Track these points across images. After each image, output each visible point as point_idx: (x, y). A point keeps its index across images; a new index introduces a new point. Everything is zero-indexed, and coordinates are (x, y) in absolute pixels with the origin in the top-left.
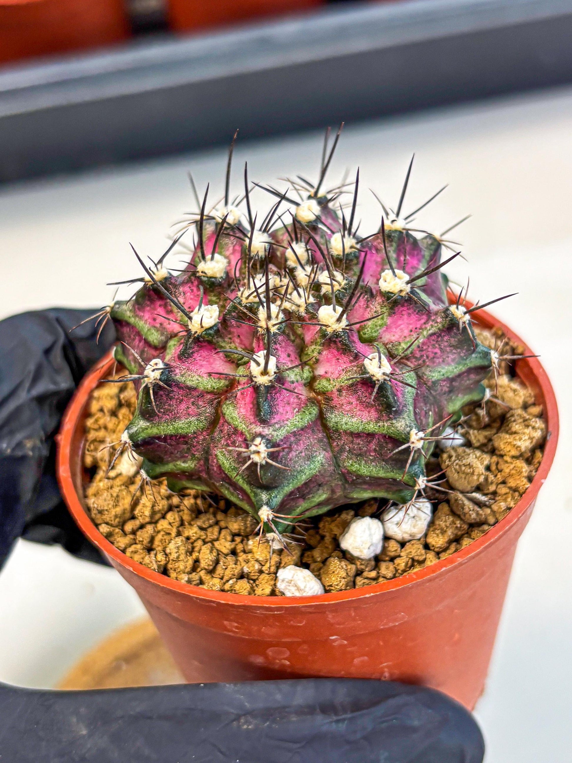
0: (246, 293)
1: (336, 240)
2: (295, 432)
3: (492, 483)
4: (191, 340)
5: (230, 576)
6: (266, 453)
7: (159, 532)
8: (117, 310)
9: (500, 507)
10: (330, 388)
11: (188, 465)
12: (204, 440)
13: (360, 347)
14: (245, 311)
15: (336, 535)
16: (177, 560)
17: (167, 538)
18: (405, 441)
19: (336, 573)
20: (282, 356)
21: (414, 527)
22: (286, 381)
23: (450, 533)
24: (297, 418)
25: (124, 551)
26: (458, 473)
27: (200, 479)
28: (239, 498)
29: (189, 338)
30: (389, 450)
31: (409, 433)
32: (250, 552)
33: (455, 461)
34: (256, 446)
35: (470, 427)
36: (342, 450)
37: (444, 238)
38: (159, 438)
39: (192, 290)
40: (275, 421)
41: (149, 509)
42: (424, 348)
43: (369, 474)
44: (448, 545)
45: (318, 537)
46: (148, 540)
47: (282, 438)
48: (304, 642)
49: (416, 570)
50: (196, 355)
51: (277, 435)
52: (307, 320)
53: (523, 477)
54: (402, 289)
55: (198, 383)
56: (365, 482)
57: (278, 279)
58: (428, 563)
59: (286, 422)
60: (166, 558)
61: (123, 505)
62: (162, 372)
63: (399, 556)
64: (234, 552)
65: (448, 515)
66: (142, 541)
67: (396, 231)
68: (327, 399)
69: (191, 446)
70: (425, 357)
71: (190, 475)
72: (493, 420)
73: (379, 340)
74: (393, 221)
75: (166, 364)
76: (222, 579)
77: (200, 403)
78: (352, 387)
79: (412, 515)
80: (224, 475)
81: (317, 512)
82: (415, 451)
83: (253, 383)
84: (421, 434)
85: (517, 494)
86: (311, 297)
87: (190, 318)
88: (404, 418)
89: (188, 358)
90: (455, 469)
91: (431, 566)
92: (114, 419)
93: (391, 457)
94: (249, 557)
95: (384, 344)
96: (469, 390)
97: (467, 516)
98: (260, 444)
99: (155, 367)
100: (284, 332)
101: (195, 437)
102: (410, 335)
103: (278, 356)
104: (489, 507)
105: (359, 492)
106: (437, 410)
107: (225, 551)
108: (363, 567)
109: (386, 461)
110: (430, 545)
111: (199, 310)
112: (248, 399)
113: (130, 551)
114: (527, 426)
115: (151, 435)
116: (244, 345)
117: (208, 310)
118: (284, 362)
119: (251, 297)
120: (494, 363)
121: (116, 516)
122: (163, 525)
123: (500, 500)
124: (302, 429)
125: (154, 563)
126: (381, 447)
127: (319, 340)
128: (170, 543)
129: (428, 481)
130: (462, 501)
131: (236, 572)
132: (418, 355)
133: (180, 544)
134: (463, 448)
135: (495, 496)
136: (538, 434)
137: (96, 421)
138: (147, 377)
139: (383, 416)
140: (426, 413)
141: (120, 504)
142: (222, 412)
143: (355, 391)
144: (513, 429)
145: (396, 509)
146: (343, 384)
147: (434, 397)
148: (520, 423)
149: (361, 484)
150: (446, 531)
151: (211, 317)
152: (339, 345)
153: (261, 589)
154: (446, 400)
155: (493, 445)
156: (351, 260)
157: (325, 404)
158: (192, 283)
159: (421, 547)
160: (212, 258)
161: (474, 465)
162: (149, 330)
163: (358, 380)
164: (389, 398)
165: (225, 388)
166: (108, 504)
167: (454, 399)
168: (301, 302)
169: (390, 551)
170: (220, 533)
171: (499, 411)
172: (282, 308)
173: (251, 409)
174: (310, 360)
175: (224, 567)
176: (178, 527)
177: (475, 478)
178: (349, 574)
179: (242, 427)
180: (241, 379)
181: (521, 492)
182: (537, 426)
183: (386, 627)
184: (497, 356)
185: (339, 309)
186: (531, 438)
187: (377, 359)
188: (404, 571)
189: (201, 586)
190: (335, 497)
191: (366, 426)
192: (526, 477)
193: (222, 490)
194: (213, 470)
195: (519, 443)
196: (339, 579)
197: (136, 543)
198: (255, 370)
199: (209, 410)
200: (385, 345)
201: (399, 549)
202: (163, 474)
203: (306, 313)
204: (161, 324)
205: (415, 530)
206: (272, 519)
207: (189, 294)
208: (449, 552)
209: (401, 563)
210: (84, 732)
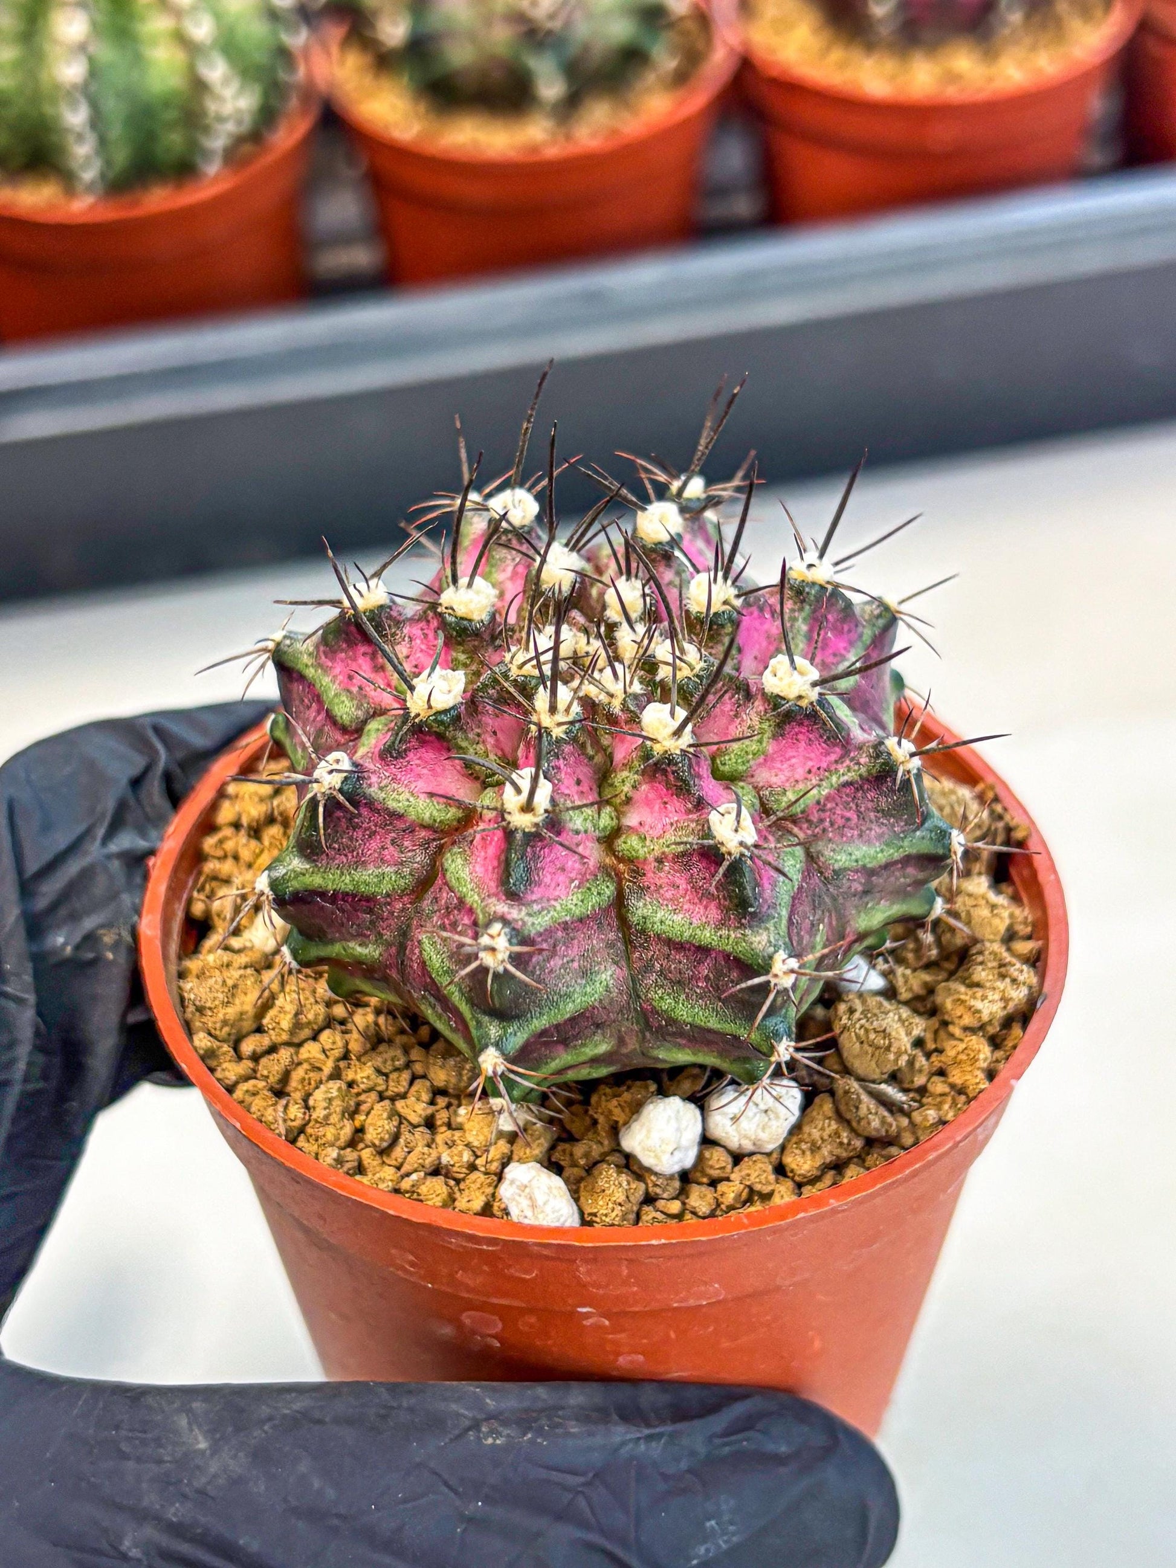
0: (521, 657)
1: (699, 584)
2: (566, 923)
3: (920, 1071)
4: (405, 728)
5: (416, 1165)
6: (508, 953)
7: (299, 1064)
8: (286, 649)
9: (925, 1119)
10: (642, 852)
11: (368, 951)
12: (403, 910)
13: (708, 787)
14: (512, 690)
15: (617, 1122)
16: (325, 1121)
17: (314, 1076)
18: (762, 971)
19: (607, 1192)
20: (566, 782)
21: (763, 1129)
22: (564, 827)
23: (827, 1153)
24: (575, 898)
25: (230, 1089)
26: (862, 1043)
27: (386, 979)
28: (451, 1026)
29: (404, 723)
30: (732, 981)
31: (771, 957)
32: (460, 1128)
33: (859, 1020)
34: (492, 937)
35: (901, 961)
36: (648, 968)
37: (903, 608)
38: (323, 894)
39: (426, 636)
40: (534, 897)
41: (289, 1017)
42: (829, 806)
43: (690, 1019)
44: (819, 1173)
45: (588, 1121)
46: (278, 1077)
47: (542, 930)
48: (531, 1311)
49: (752, 1209)
50: (411, 755)
51: (533, 924)
52: (623, 724)
53: (978, 1069)
54: (803, 694)
55: (409, 806)
56: (681, 1034)
57: (583, 638)
58: (777, 1200)
59: (553, 902)
60: (305, 1113)
61: (242, 1003)
62: (346, 778)
63: (728, 1179)
64: (430, 1123)
65: (829, 1118)
66: (267, 1077)
67: (814, 584)
68: (634, 871)
69: (377, 918)
70: (827, 824)
71: (370, 971)
72: (946, 954)
73: (750, 780)
74: (810, 566)
75: (355, 764)
76: (399, 1168)
77: (406, 844)
78: (683, 859)
79: (763, 1107)
80: (428, 980)
81: (589, 1073)
82: (778, 992)
83: (504, 823)
84: (793, 963)
85: (963, 1098)
86: (636, 682)
87: (412, 688)
88: (767, 929)
89: (396, 758)
90: (856, 1034)
91: (779, 1206)
92: (254, 843)
93: (732, 996)
94: (456, 1138)
95: (755, 788)
96: (900, 894)
97: (863, 1123)
98: (499, 935)
99: (335, 766)
100: (575, 740)
101: (389, 904)
102: (806, 779)
103: (559, 780)
104: (908, 1115)
105: (669, 1050)
106: (834, 923)
107: (415, 1119)
108: (658, 1190)
109: (724, 1001)
110: (788, 1169)
111: (429, 675)
112: (491, 850)
113: (245, 1088)
114: (1003, 976)
115: (310, 888)
116: (502, 750)
117: (444, 678)
118: (567, 792)
119: (528, 667)
120: (955, 853)
121: (225, 1022)
122: (311, 1050)
123: (928, 1104)
124: (581, 920)
125: (281, 1122)
126: (719, 974)
127: (636, 763)
128: (317, 1087)
129: (797, 1049)
130: (858, 1095)
131: (428, 1162)
132: (815, 818)
133: (335, 1093)
134: (880, 999)
135: (923, 1096)
136: (1019, 995)
137: (221, 842)
138: (317, 781)
139: (730, 919)
140: (813, 925)
141: (237, 1001)
142: (442, 865)
143: (687, 866)
144: (976, 978)
145: (736, 1091)
146: (666, 850)
147: (834, 899)
148: (993, 968)
149: (674, 1034)
150: (819, 1148)
151: (450, 691)
152: (671, 777)
153: (466, 1199)
154: (856, 907)
155: (933, 1002)
156: (722, 626)
157: (630, 881)
158: (428, 621)
159: (770, 1168)
160: (470, 585)
161: (894, 1034)
162: (336, 695)
163: (695, 847)
164: (745, 889)
165: (455, 823)
166: (215, 999)
167: (873, 908)
168: (617, 688)
169: (711, 1167)
170: (411, 1083)
171: (959, 941)
172: (581, 694)
173: (494, 868)
174: (616, 796)
175: (406, 1150)
176: (339, 1060)
177: (892, 1057)
178: (632, 1198)
179: (473, 898)
180: (485, 811)
181: (971, 1096)
182: (1021, 978)
183: (683, 1305)
184: (963, 842)
185: (681, 714)
186: (1005, 1000)
187: (734, 814)
188: (731, 1208)
189: (358, 1177)
190: (624, 1051)
191: (698, 932)
192: (983, 1070)
193: (423, 1007)
194: (411, 967)
195: (978, 1004)
196: (611, 1205)
197: (256, 1078)
198: (512, 800)
199: (420, 858)
200: (757, 789)
201: (729, 1167)
202: (321, 961)
203: (622, 710)
204: (361, 688)
205: (764, 1136)
206: (503, 1073)
207: (418, 641)
208: (820, 1185)
209: (730, 1192)
210: (203, 1445)
